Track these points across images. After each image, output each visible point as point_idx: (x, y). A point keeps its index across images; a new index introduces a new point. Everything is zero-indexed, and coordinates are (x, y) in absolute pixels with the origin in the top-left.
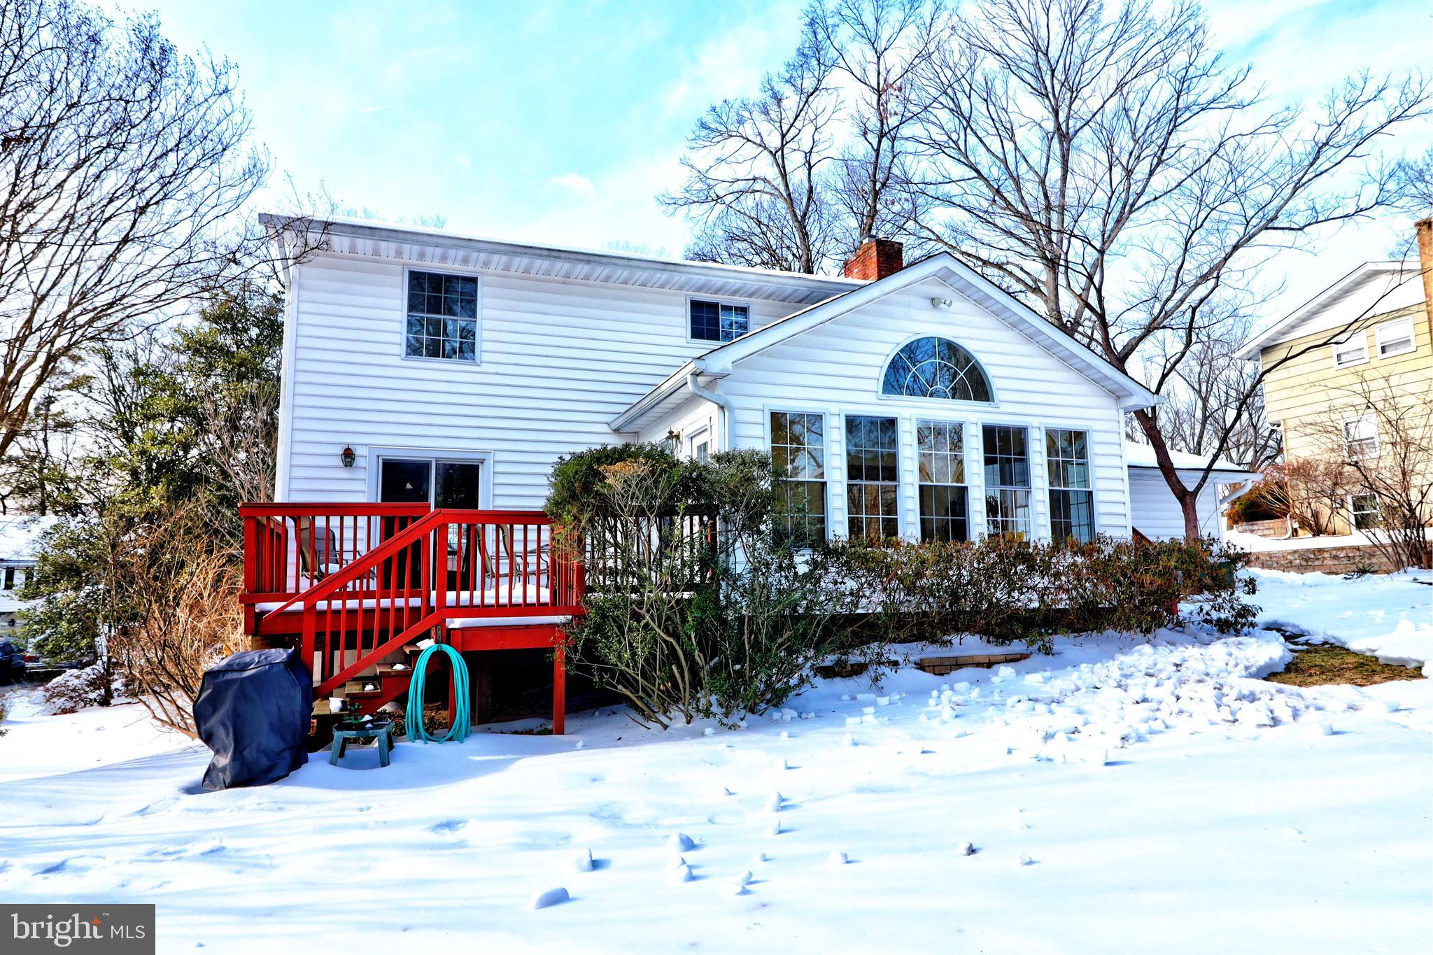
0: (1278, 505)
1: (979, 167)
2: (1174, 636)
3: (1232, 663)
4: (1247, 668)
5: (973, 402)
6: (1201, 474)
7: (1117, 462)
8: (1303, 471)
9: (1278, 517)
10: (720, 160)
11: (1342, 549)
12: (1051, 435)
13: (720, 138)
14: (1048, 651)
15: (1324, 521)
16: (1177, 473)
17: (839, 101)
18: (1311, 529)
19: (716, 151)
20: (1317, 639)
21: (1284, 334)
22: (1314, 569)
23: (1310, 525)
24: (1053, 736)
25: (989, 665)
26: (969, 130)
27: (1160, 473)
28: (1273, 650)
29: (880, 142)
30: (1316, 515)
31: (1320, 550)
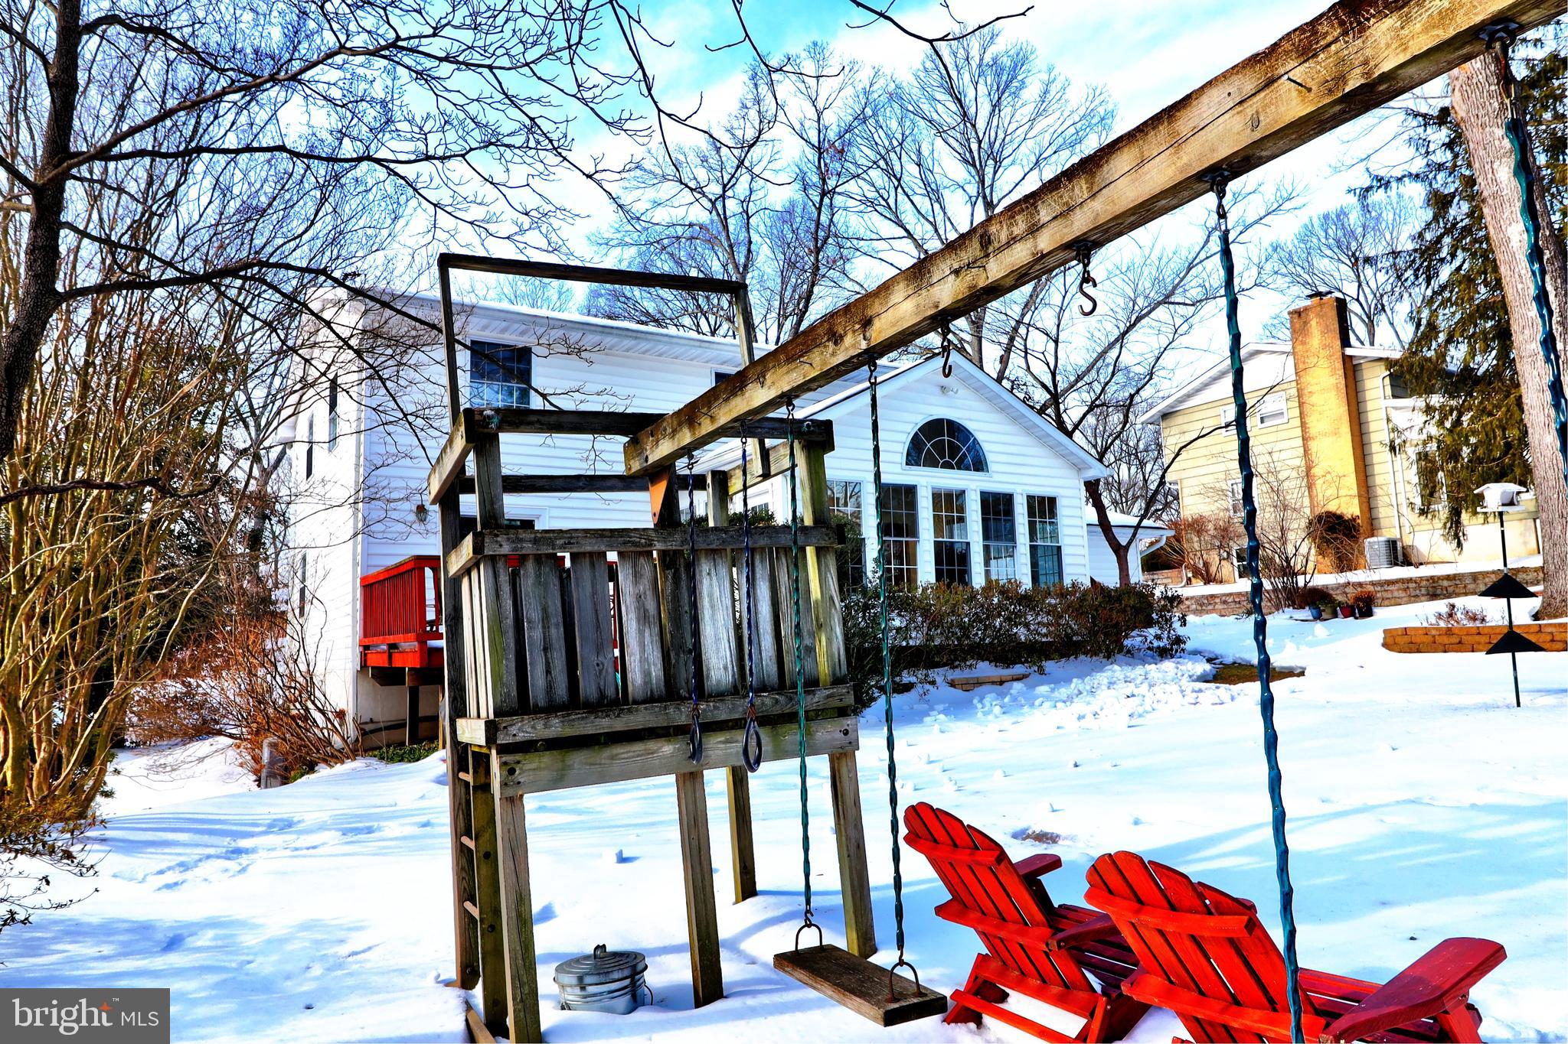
0: (1175, 556)
1: (908, 227)
2: (1128, 659)
3: (1180, 674)
4: (1190, 677)
5: (972, 472)
6: (1132, 531)
7: (1077, 522)
8: (1197, 526)
9: (1175, 568)
10: (657, 204)
11: (1230, 595)
12: (1031, 499)
13: (656, 181)
14: (1041, 671)
15: (1213, 569)
16: (1114, 529)
17: (775, 151)
18: (1203, 578)
19: (651, 194)
20: (1229, 660)
21: (1181, 402)
22: (1208, 612)
23: (1202, 575)
24: (1083, 717)
25: (1001, 683)
26: (899, 189)
27: (1099, 529)
28: (1202, 667)
29: (822, 200)
30: (1206, 565)
31: (1213, 596)
